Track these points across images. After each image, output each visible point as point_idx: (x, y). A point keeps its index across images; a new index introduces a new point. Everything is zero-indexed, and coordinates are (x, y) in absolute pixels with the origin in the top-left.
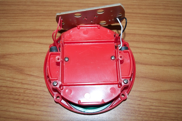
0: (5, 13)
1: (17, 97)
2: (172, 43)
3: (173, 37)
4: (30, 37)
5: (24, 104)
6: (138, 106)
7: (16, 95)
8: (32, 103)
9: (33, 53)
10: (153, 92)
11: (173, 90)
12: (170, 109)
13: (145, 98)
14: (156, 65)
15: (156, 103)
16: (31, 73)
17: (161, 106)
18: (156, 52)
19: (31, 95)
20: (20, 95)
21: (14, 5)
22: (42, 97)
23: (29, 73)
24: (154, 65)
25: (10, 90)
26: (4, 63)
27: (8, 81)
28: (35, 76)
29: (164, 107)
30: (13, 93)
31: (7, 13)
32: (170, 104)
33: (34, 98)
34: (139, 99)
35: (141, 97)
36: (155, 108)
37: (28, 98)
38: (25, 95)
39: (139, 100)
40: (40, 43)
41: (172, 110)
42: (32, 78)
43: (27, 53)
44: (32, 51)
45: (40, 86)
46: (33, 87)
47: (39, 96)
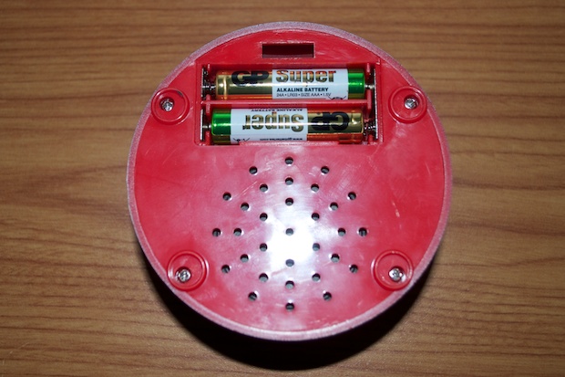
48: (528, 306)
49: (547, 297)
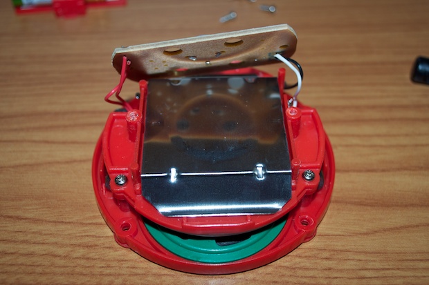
2: (393, 119)
3: (391, 107)
4: (22, 130)
6: (327, 272)
9: (25, 165)
10: (361, 234)
11: (417, 226)
12: (419, 274)
13: (341, 251)
14: (360, 171)
15: (374, 261)
16: (19, 213)
17: (391, 267)
18: (355, 141)
19: (14, 269)
22: (48, 270)
23: (11, 213)
24: (354, 171)
28: (30, 219)
29: (398, 269)
32: (413, 260)
33: (22, 276)
34: (326, 254)
35: (329, 251)
36: (374, 275)
37: (4, 276)
39: (327, 259)
40: (47, 142)
41: (424, 277)
42: (20, 226)
43: (10, 167)
44: (25, 161)
45: (43, 243)
46: (21, 246)
47: (39, 270)
48: (392, 269)
49: (410, 260)
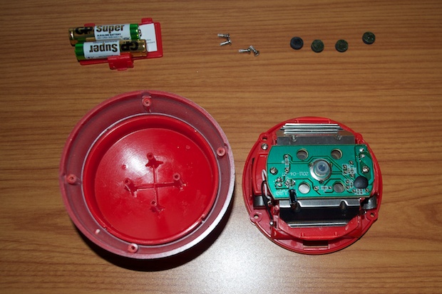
0: (51, 134)
1: (93, 279)
5: (106, 289)
7: (91, 276)
8: (119, 286)
20: (97, 276)
21: (66, 116)
25: (81, 268)
26: (63, 224)
27: (75, 254)
30: (85, 274)
31: (55, 134)
37: (111, 279)
38: (105, 275)
